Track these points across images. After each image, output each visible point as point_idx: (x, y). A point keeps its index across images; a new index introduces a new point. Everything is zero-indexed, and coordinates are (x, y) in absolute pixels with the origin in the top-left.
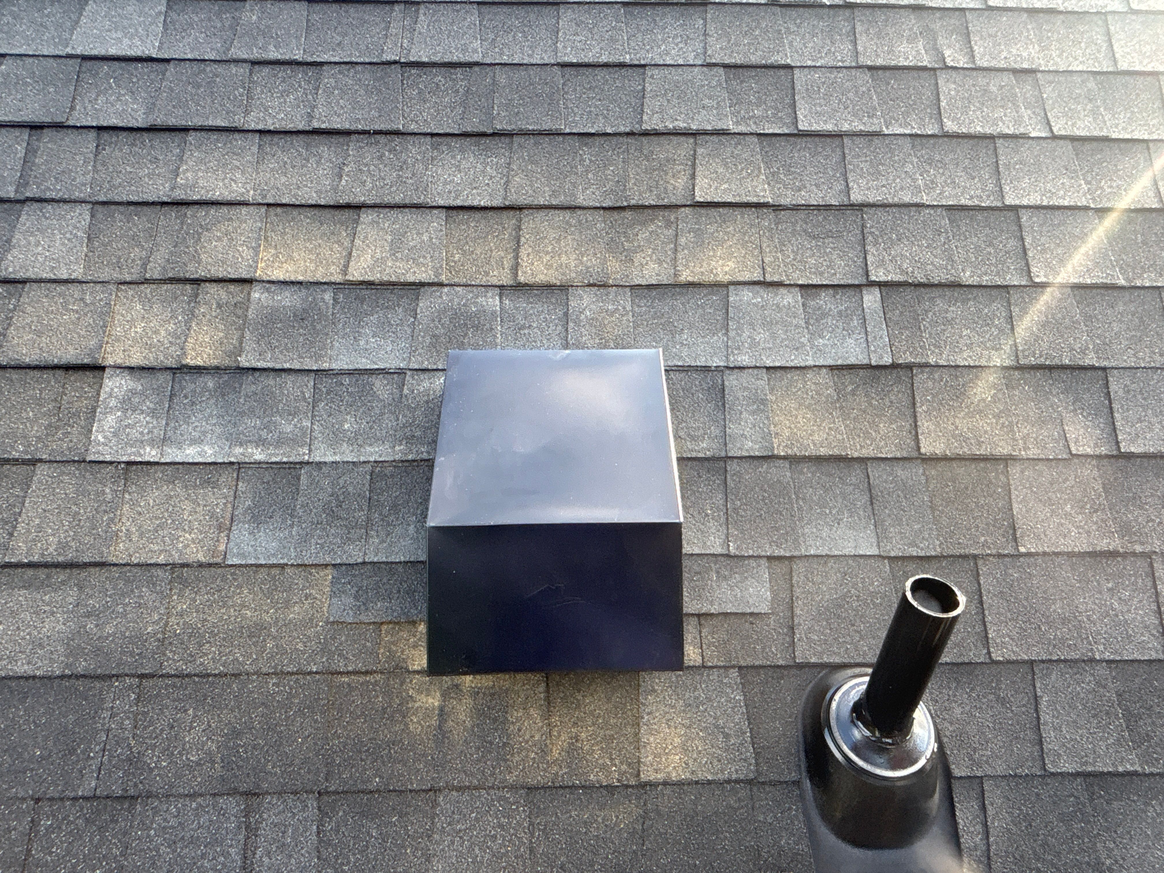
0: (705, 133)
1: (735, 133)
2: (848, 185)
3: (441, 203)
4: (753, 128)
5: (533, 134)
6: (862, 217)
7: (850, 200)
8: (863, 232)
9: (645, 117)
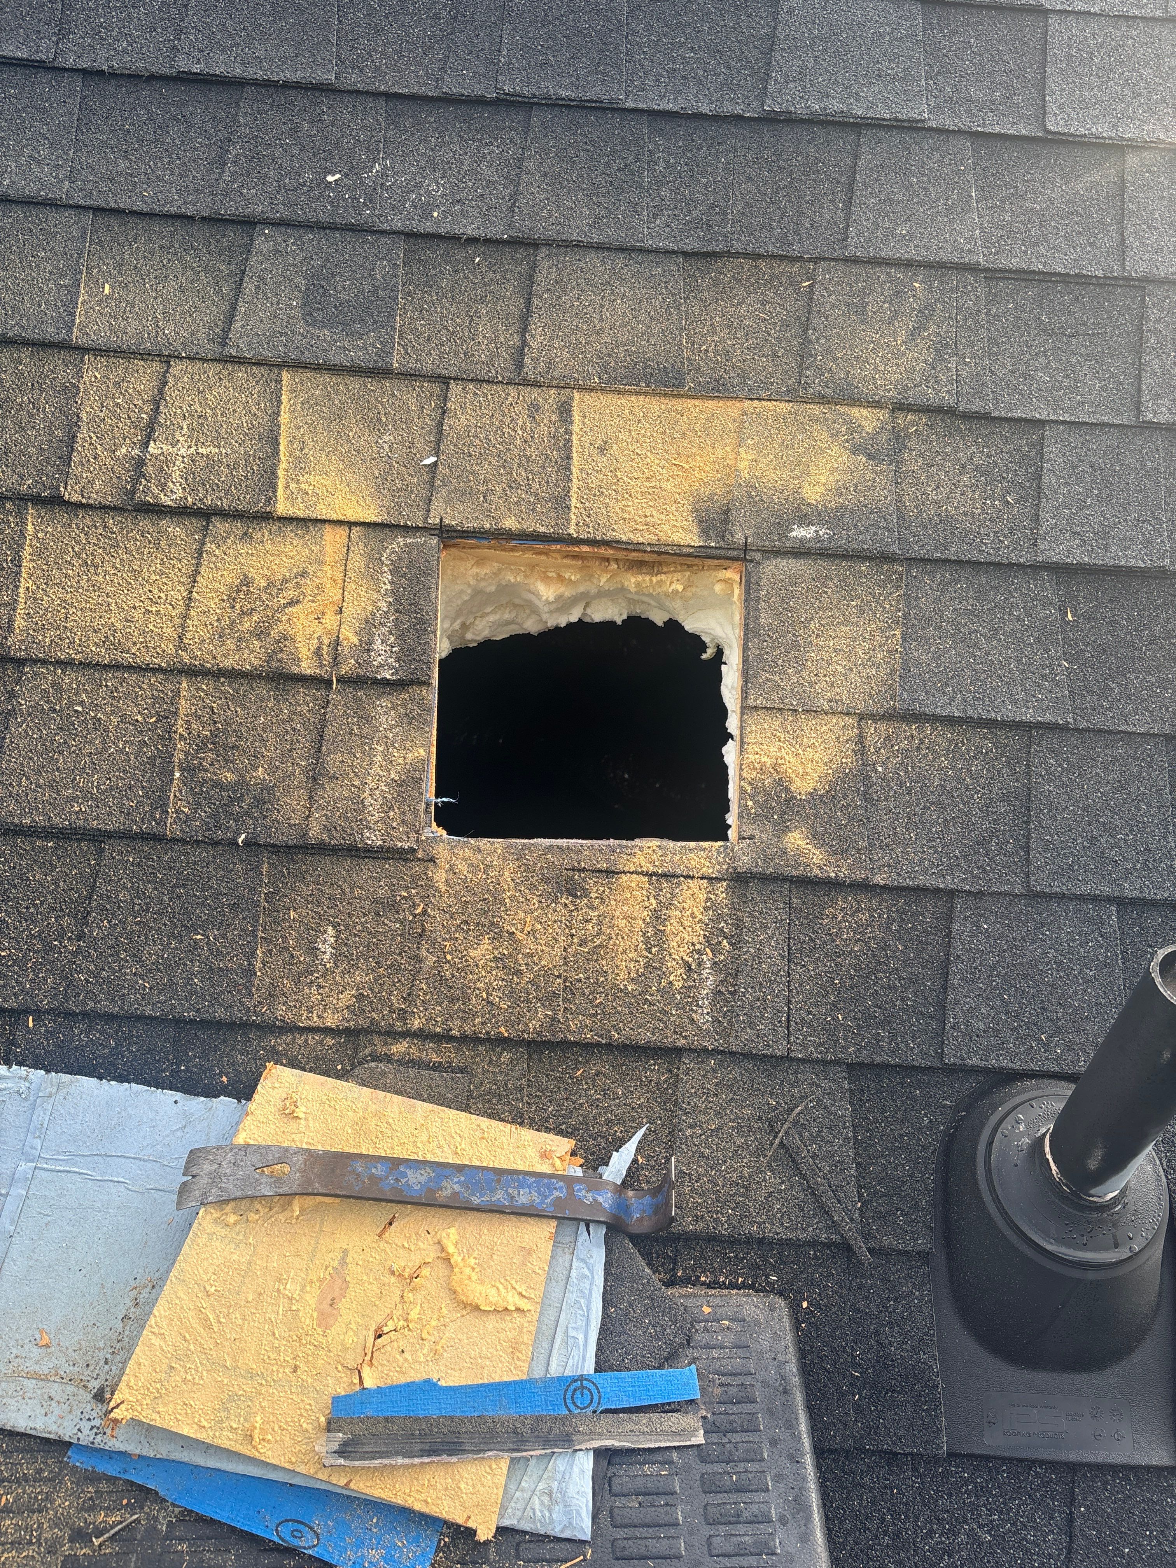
0: (877, 125)
1: (931, 129)
2: (1123, 240)
3: (398, 225)
4: (964, 122)
5: (568, 107)
6: (1143, 300)
7: (1124, 269)
8: (1140, 329)
9: (771, 88)
